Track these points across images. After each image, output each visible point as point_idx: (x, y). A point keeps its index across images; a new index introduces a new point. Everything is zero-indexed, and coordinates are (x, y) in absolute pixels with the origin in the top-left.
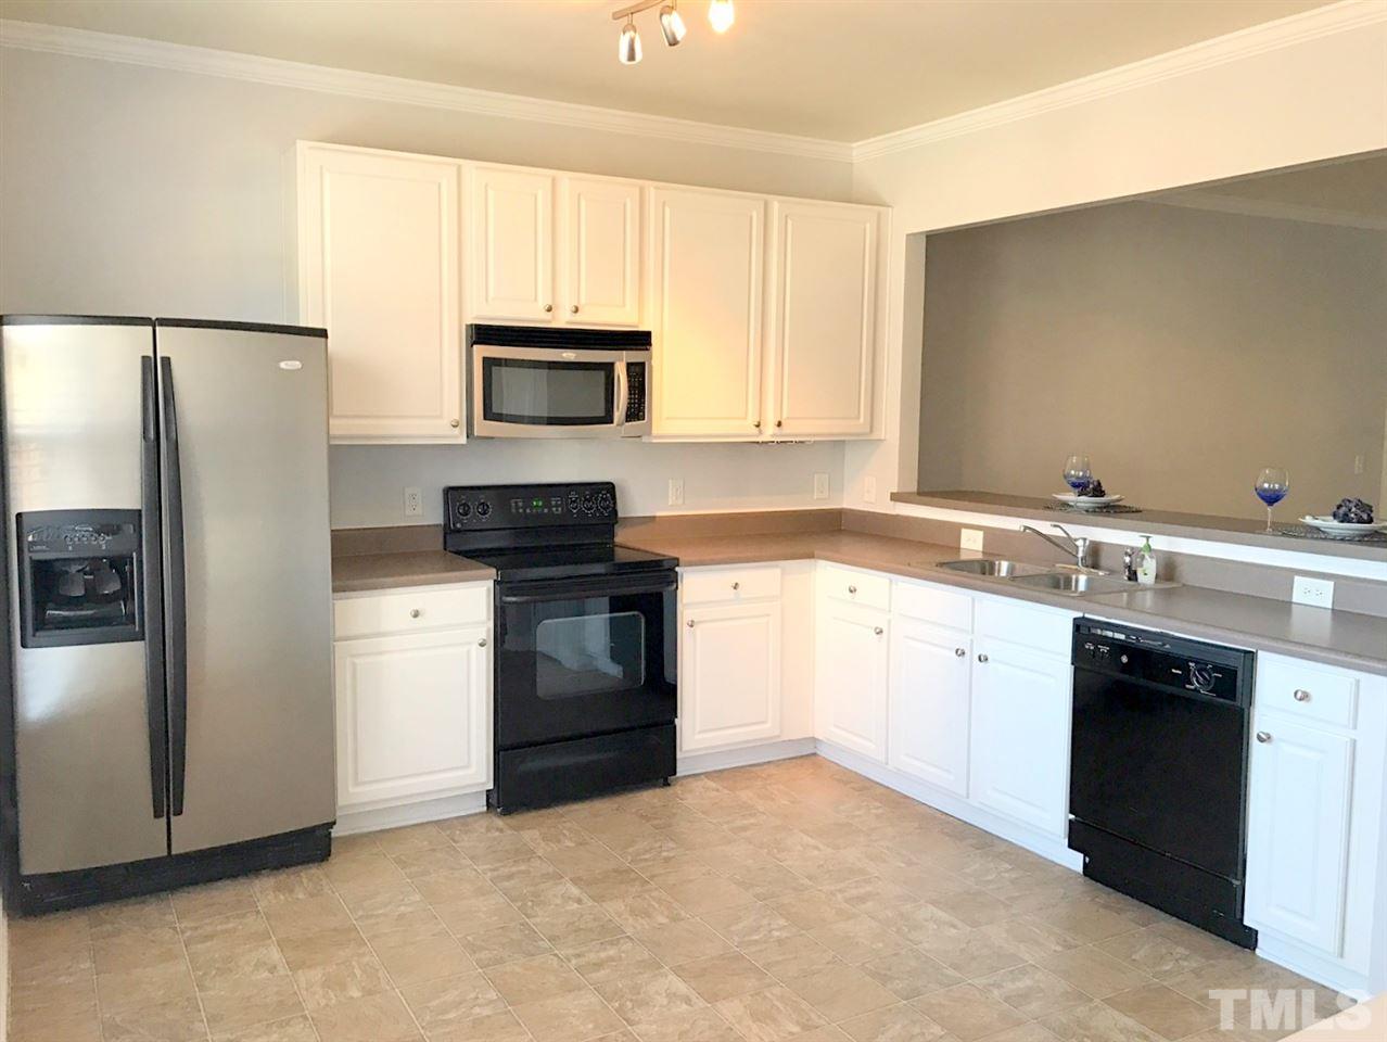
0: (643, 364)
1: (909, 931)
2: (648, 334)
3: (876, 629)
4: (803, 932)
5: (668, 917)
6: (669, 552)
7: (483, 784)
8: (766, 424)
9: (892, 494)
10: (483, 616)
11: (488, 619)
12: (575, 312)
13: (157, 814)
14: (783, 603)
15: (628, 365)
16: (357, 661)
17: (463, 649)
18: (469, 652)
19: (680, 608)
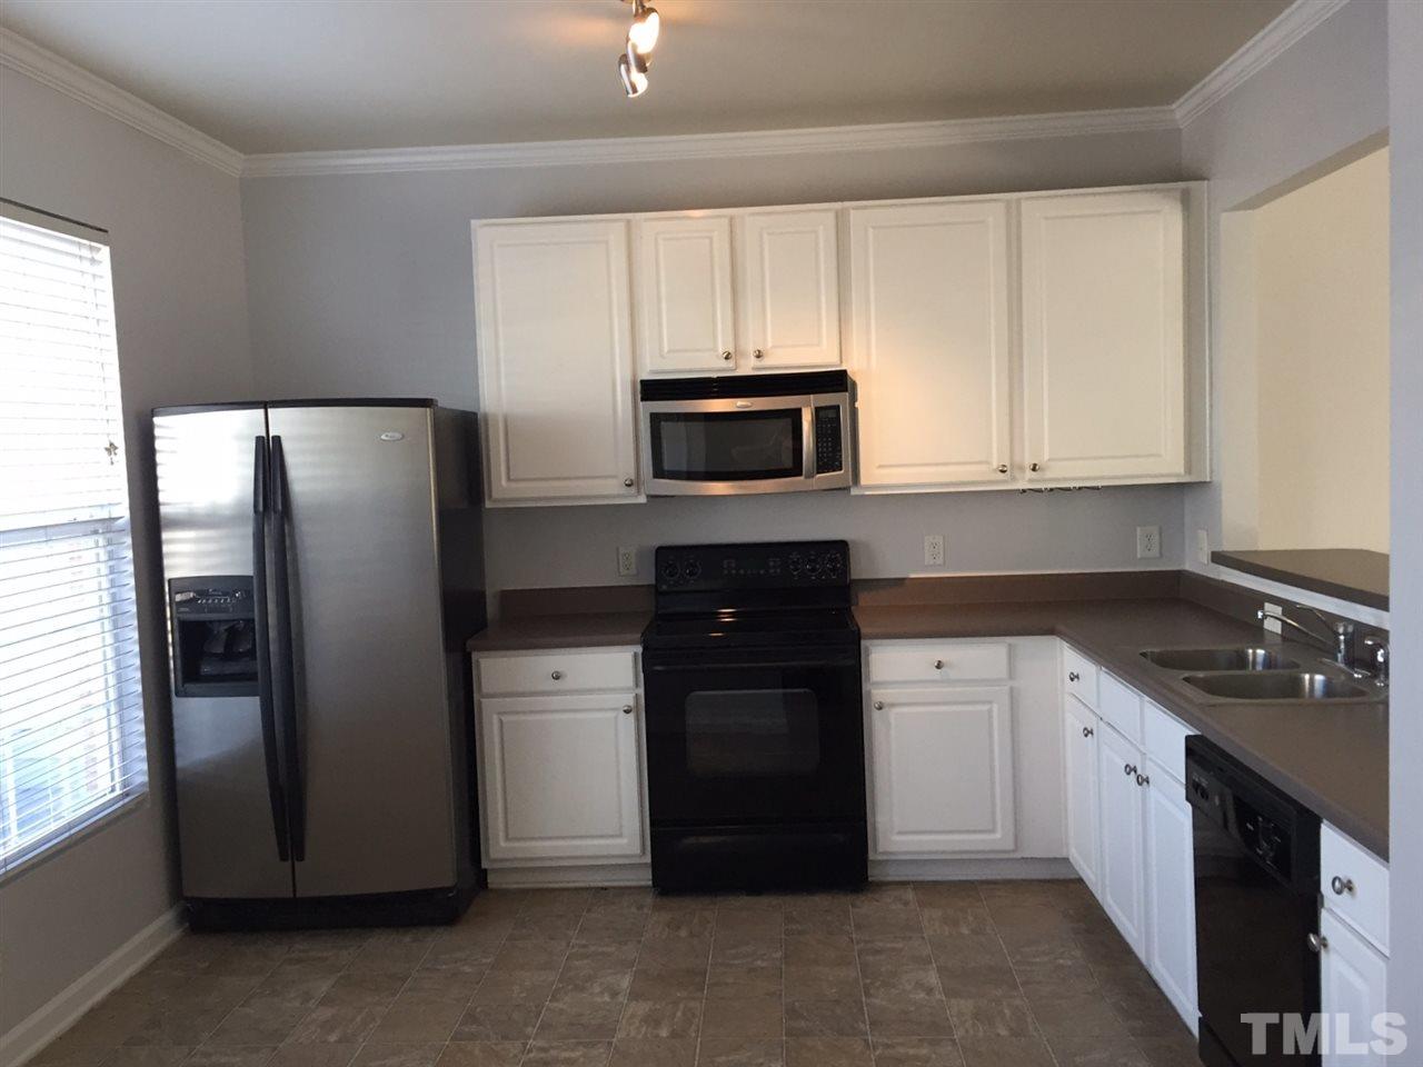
0: (840, 407)
2: (844, 374)
3: (1085, 729)
7: (640, 856)
8: (1022, 468)
9: (1213, 553)
10: (631, 683)
11: (637, 685)
12: (758, 357)
13: (283, 858)
14: (1012, 689)
15: (818, 410)
16: (503, 718)
17: (611, 715)
18: (616, 718)
19: (865, 687)
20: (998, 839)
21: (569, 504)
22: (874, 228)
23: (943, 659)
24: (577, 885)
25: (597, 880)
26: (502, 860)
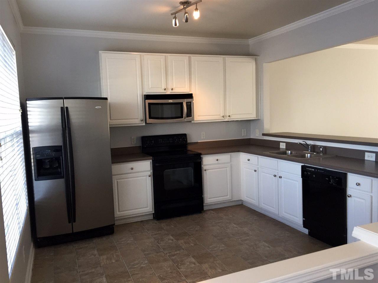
0: (191, 102)
1: (256, 248)
2: (192, 94)
3: (255, 170)
4: (228, 248)
5: (194, 244)
6: (200, 152)
7: (152, 212)
8: (226, 116)
9: (262, 134)
10: (149, 169)
11: (151, 170)
12: (172, 90)
13: (69, 222)
14: (231, 164)
15: (187, 103)
16: (118, 181)
17: (145, 177)
18: (146, 178)
19: (202, 166)
20: (228, 197)
21: (119, 126)
22: (197, 61)
23: (218, 159)
24: (134, 221)
25: (139, 219)
26: (119, 217)
